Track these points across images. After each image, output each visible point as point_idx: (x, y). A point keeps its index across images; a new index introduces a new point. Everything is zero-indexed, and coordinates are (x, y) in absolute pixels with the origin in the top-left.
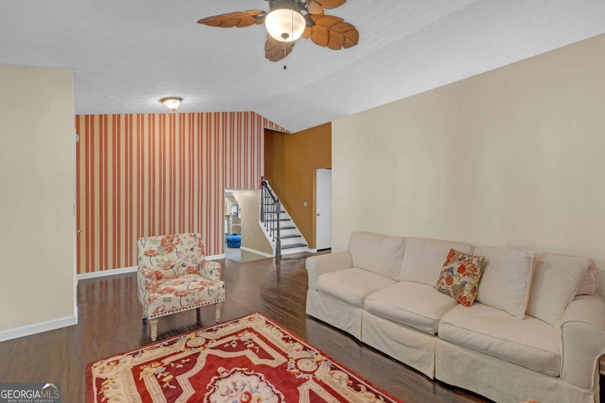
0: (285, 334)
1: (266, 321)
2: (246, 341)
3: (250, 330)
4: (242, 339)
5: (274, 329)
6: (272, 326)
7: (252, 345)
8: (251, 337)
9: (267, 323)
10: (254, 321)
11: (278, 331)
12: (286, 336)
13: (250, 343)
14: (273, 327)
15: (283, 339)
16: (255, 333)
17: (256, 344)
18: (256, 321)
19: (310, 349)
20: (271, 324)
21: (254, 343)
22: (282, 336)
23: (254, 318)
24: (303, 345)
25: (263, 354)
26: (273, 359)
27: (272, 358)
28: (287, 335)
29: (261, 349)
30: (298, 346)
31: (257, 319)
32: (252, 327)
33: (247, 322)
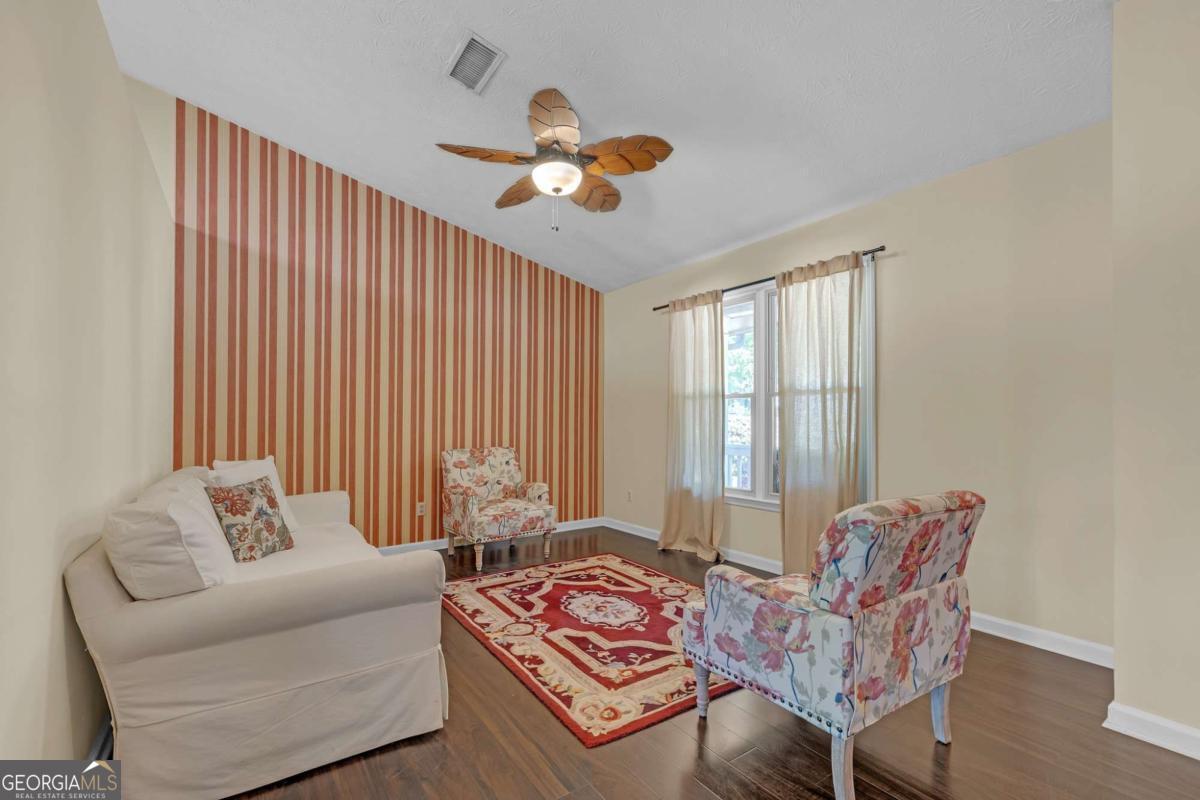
0: (533, 671)
1: (569, 706)
2: (612, 661)
3: (608, 683)
4: (621, 666)
5: (553, 683)
6: (557, 691)
7: (600, 655)
8: (604, 668)
9: (568, 701)
10: (602, 707)
11: (547, 679)
12: (533, 666)
13: (604, 657)
14: (556, 687)
15: (541, 662)
16: (597, 677)
17: (594, 655)
18: (596, 706)
19: (502, 645)
20: (558, 695)
21: (597, 659)
22: (541, 669)
23: (602, 718)
24: (509, 651)
25: (581, 643)
26: (566, 637)
27: (569, 638)
28: (531, 670)
29: (585, 649)
30: (517, 650)
31: (596, 714)
32: (606, 690)
33: (621, 709)
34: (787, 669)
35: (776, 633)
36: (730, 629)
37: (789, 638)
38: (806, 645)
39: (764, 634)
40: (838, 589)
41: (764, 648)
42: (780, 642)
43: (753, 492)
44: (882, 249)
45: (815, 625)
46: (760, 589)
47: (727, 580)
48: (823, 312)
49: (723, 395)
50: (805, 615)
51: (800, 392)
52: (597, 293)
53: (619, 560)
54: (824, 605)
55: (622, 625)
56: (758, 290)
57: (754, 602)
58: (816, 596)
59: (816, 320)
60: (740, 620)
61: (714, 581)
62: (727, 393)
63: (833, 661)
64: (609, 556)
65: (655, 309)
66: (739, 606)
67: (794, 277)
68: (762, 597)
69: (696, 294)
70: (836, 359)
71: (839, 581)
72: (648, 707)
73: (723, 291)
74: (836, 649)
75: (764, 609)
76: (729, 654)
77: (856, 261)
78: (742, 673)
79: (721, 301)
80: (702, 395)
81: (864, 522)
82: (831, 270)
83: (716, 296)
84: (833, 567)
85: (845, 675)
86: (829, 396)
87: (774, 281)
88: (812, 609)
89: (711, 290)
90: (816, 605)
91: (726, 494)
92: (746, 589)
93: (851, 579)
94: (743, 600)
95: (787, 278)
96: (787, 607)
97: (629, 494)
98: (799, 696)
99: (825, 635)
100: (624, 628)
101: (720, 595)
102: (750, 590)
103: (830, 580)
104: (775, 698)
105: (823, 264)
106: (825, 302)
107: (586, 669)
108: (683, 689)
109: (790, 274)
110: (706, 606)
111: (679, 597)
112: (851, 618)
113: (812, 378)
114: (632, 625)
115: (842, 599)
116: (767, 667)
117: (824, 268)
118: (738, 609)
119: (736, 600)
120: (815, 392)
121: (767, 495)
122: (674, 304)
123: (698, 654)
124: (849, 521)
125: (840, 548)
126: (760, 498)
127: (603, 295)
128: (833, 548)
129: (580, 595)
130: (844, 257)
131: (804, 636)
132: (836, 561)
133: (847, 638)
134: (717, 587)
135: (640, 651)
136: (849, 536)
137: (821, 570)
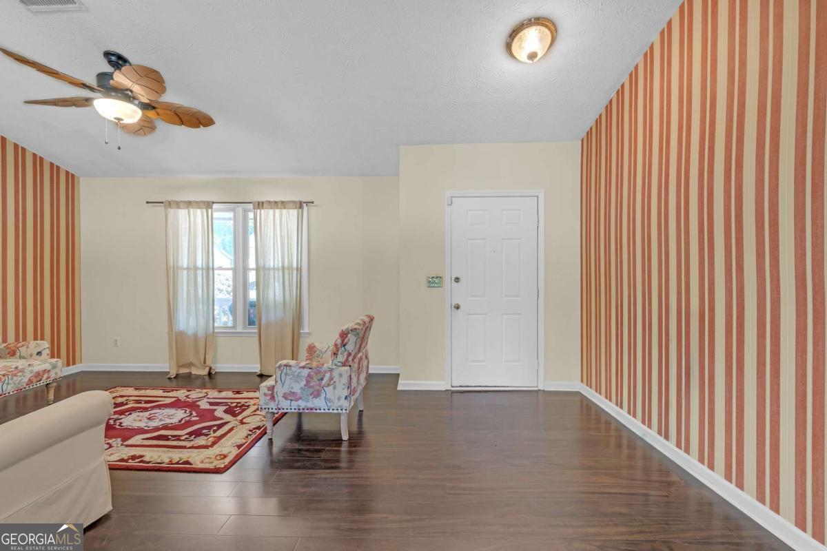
0: (141, 462)
1: (190, 465)
2: (194, 438)
3: (204, 447)
4: (203, 438)
5: (166, 461)
6: (174, 462)
7: (182, 438)
8: (193, 442)
9: (187, 463)
10: (212, 456)
11: (158, 461)
12: (137, 460)
13: (186, 439)
14: (170, 461)
15: (141, 456)
16: (192, 448)
17: (178, 440)
18: (208, 458)
20: (177, 464)
21: (182, 441)
22: (146, 459)
23: (218, 460)
25: (161, 438)
26: (144, 439)
27: (147, 439)
28: (139, 462)
29: (167, 440)
30: (113, 459)
31: (212, 460)
32: (206, 450)
33: (225, 452)
34: (323, 395)
35: (318, 382)
36: (292, 388)
37: (324, 382)
38: (332, 382)
39: (311, 384)
40: (345, 356)
41: (312, 390)
42: (319, 385)
43: (234, 327)
44: (313, 203)
45: (336, 374)
46: (309, 366)
47: (290, 366)
48: (283, 227)
49: (213, 269)
50: (331, 370)
51: (269, 269)
52: (73, 175)
53: (132, 389)
54: (339, 364)
55: (180, 421)
56: (238, 206)
57: (306, 372)
58: (335, 361)
59: (279, 232)
60: (298, 382)
61: (282, 368)
62: (215, 267)
63: (344, 385)
64: (117, 389)
65: (148, 202)
66: (298, 376)
67: (265, 206)
68: (310, 369)
69: (191, 200)
70: (290, 254)
71: (346, 353)
72: (239, 447)
73: (213, 203)
74: (345, 380)
75: (312, 373)
76: (291, 400)
77: (300, 205)
78: (299, 406)
79: (212, 208)
80: (196, 268)
81: (356, 329)
82: (287, 207)
83: (208, 205)
84: (343, 348)
85: (348, 389)
86: (286, 272)
87: (251, 204)
88: (334, 367)
89: (204, 200)
90: (336, 365)
91: (216, 331)
92: (301, 367)
93: (350, 351)
94: (299, 373)
95: (260, 205)
96: (322, 370)
97: (116, 341)
98: (329, 404)
99: (341, 375)
100: (183, 422)
101: (286, 374)
102: (303, 367)
103: (342, 354)
104: (316, 410)
105: (283, 202)
106: (284, 223)
107: (184, 447)
108: (251, 433)
109: (263, 203)
110: (276, 382)
111: (204, 397)
112: (350, 366)
113: (276, 263)
114: (187, 419)
115: (347, 360)
116: (313, 398)
117: (283, 205)
118: (297, 378)
119: (296, 374)
120: (278, 269)
121: (244, 327)
122: (170, 203)
123: (271, 407)
124: (350, 329)
125: (346, 341)
126: (239, 329)
127: (79, 178)
128: (343, 341)
129: (123, 416)
130: (294, 202)
131: (331, 379)
132: (344, 346)
133: (349, 374)
134: (285, 371)
135: (209, 428)
136: (349, 335)
137: (338, 351)
